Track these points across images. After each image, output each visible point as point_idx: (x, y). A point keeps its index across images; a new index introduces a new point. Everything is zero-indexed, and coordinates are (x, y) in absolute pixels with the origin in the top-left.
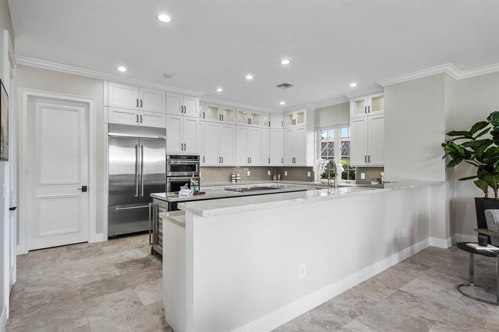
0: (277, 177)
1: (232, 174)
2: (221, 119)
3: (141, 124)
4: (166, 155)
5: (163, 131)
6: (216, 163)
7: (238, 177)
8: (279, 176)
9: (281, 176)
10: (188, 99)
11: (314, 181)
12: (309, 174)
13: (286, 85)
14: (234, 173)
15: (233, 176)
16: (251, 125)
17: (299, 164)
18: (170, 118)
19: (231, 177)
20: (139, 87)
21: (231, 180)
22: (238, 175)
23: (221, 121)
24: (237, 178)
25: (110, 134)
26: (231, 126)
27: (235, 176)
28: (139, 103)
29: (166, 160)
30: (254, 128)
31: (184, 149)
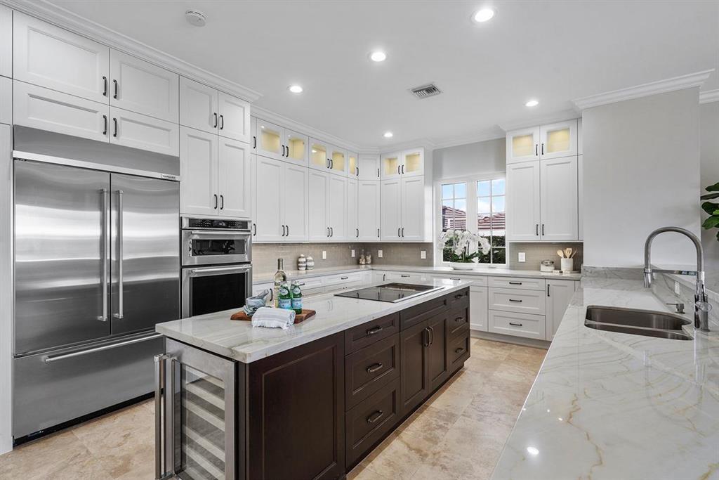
0: (366, 261)
1: (300, 257)
2: (286, 154)
3: (114, 141)
4: (181, 219)
5: (172, 163)
6: (277, 238)
7: (311, 261)
8: (369, 258)
9: (372, 258)
10: (226, 101)
11: (432, 266)
12: (423, 255)
13: (431, 90)
14: (302, 255)
15: (300, 260)
16: (331, 171)
17: (409, 238)
18: (189, 136)
19: (298, 262)
20: (110, 48)
21: (298, 268)
22: (310, 258)
23: (284, 158)
24: (309, 264)
25: (17, 154)
26: (302, 169)
27: (304, 260)
28: (111, 89)
29: (181, 229)
30: (336, 177)
31: (220, 205)
